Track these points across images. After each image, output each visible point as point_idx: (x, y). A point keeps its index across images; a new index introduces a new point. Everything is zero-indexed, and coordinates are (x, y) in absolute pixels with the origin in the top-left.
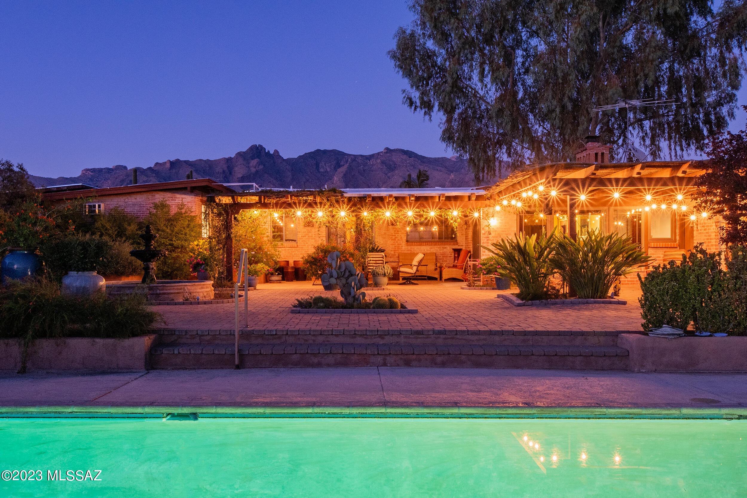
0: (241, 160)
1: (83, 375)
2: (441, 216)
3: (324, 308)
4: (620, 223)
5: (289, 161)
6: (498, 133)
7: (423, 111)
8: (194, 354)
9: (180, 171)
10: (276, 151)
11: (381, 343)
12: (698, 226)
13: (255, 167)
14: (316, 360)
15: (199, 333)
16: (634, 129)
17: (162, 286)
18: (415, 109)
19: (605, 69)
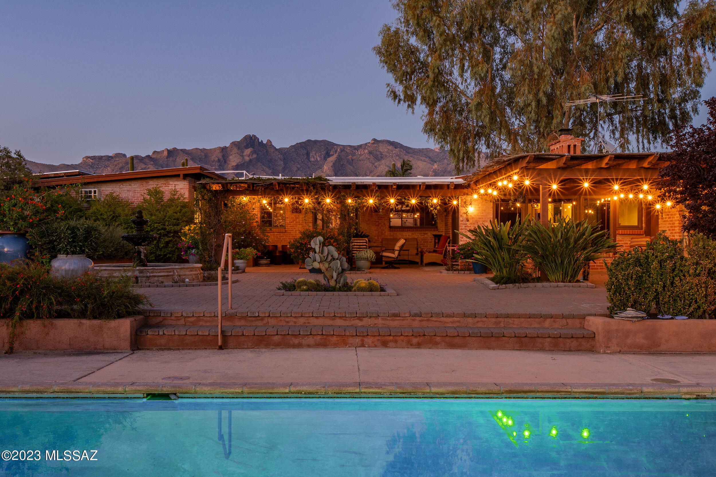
0: (235, 150)
1: (70, 355)
2: (421, 203)
3: (307, 291)
4: (590, 211)
5: (280, 150)
6: (477, 125)
7: (407, 103)
8: (179, 335)
9: (177, 159)
10: (269, 141)
11: (360, 325)
12: (663, 214)
13: (249, 156)
14: (296, 341)
15: (184, 314)
16: (604, 122)
17: (152, 269)
18: (399, 102)
19: (577, 67)
